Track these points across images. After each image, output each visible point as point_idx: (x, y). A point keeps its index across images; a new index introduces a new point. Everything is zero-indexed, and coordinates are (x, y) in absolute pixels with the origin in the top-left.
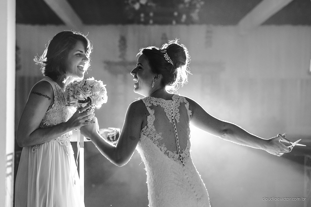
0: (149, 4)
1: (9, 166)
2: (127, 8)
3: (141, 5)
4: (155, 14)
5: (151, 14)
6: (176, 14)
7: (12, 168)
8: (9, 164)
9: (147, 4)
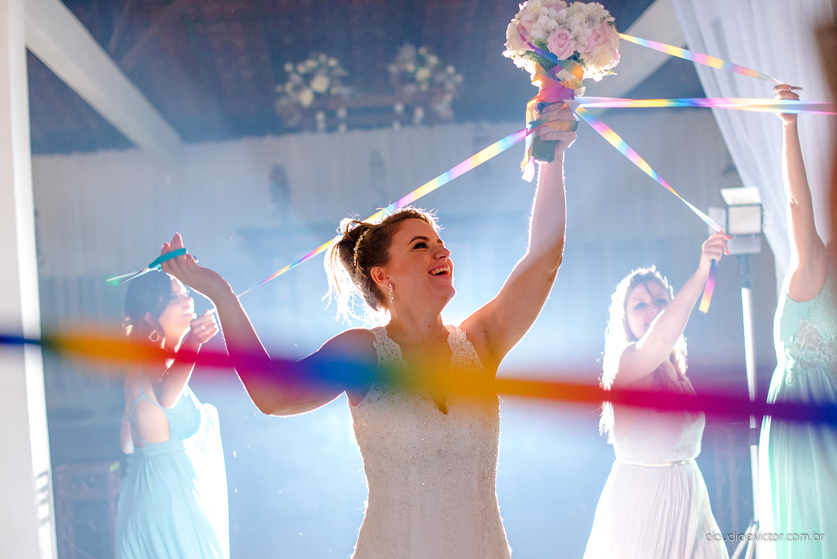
0: (334, 91)
1: (43, 502)
2: (283, 102)
3: (317, 95)
4: (350, 112)
5: (342, 113)
6: (399, 108)
7: (50, 506)
8: (42, 496)
9: (328, 90)
